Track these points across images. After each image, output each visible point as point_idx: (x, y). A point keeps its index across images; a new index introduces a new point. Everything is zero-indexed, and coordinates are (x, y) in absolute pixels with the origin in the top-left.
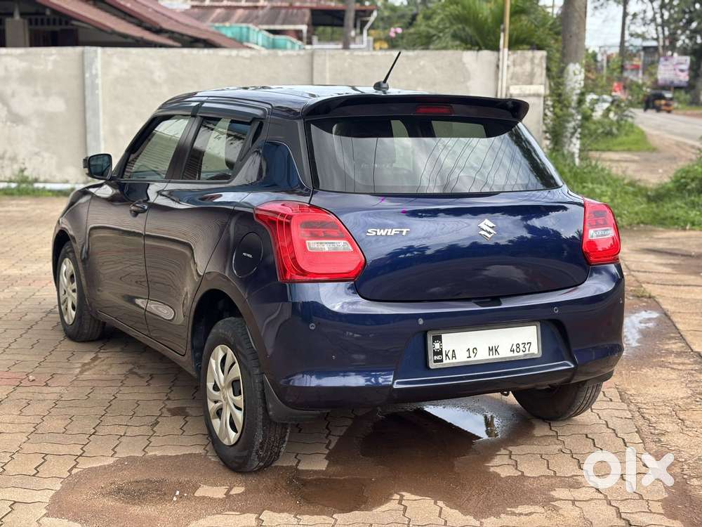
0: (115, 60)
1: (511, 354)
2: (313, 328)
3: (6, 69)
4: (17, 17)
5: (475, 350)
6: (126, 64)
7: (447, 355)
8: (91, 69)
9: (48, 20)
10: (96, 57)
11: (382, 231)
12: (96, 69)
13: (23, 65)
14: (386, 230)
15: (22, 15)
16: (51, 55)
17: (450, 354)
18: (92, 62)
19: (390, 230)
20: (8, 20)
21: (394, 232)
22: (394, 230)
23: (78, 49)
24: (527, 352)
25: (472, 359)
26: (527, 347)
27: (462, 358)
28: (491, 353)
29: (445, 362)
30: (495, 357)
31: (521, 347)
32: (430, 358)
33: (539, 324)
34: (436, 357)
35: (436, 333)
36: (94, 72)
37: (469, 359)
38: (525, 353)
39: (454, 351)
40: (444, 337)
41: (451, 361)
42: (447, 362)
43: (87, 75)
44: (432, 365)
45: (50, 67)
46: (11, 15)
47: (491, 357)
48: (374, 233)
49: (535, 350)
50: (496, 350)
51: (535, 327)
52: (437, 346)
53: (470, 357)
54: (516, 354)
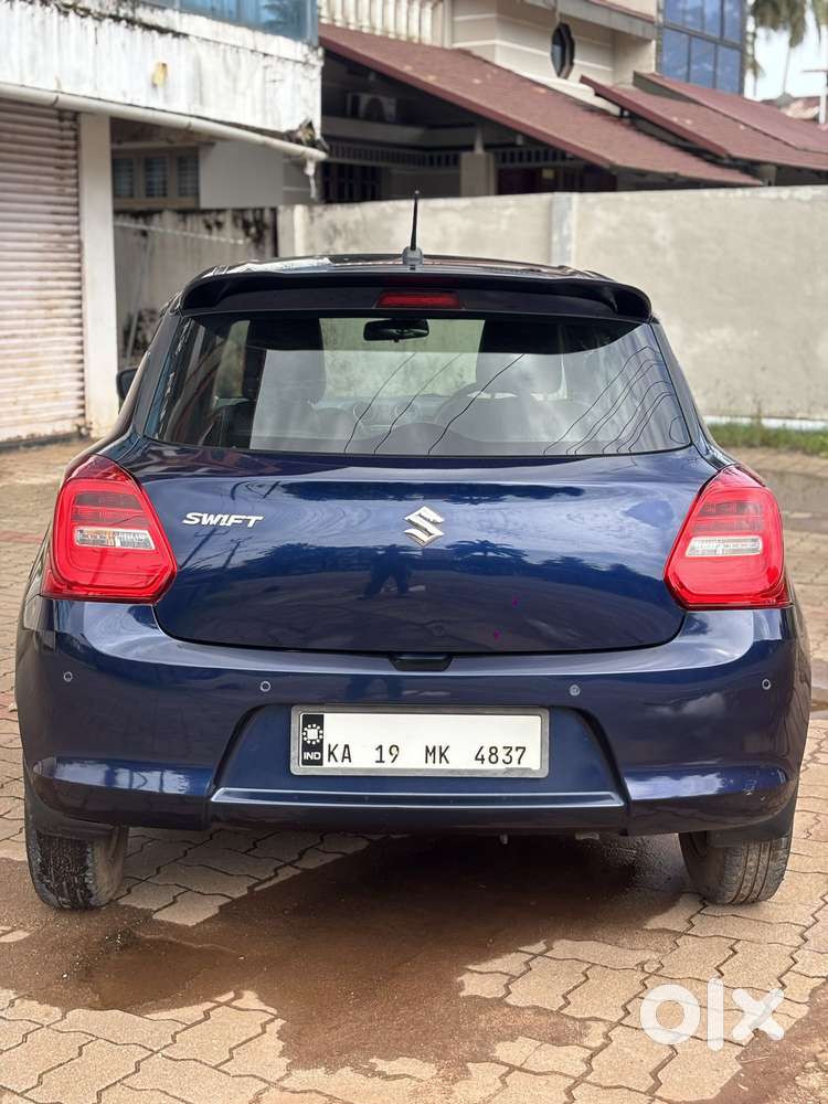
0: (599, 213)
1: (477, 765)
2: (69, 680)
3: (444, 230)
4: (479, 150)
5: (394, 750)
6: (614, 219)
7: (331, 753)
8: (561, 228)
9: (521, 154)
10: (570, 208)
11: (212, 516)
12: (569, 228)
13: (467, 224)
14: (219, 516)
15: (487, 147)
16: (507, 207)
17: (339, 753)
18: (563, 217)
19: (226, 517)
20: (465, 155)
21: (232, 520)
22: (233, 517)
23: (546, 197)
24: (514, 764)
25: (388, 764)
26: (515, 755)
27: (364, 761)
28: (430, 759)
29: (326, 764)
30: (437, 766)
31: (502, 754)
32: (293, 754)
33: (548, 713)
34: (307, 755)
35: (312, 711)
36: (565, 232)
37: (380, 765)
38: (510, 766)
39: (347, 746)
40: (328, 718)
41: (339, 765)
42: (330, 766)
43: (555, 238)
44: (297, 768)
45: (504, 226)
46: (471, 148)
47: (430, 765)
48: (197, 520)
49: (534, 761)
50: (442, 755)
51: (539, 718)
52: (312, 734)
53: (381, 761)
54: (487, 766)
